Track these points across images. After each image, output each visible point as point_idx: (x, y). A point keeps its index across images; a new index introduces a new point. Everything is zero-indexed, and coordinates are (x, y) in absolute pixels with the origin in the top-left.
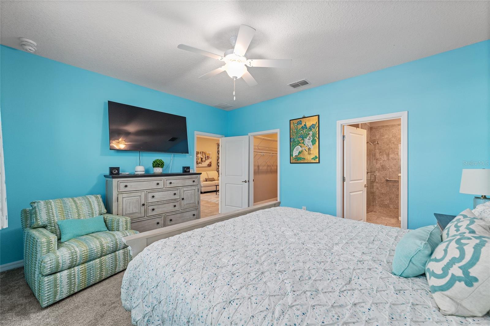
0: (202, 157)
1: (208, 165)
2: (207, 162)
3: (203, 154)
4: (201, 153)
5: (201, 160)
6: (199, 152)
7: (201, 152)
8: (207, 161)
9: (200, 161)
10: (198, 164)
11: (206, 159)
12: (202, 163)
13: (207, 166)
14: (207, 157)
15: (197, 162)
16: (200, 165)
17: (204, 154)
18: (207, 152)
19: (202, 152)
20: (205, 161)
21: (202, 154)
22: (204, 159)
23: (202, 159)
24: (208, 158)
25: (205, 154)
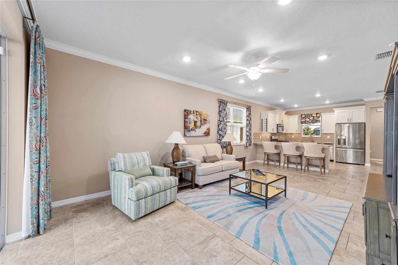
0: (196, 120)
1: (205, 133)
2: (204, 129)
3: (197, 115)
4: (195, 113)
5: (193, 124)
6: (190, 111)
7: (194, 111)
8: (202, 127)
9: (192, 126)
11: (201, 124)
12: (196, 129)
13: (203, 135)
14: (203, 120)
16: (193, 133)
17: (198, 115)
18: (204, 112)
19: (197, 112)
20: (200, 126)
21: (195, 115)
22: (199, 124)
23: (195, 122)
24: (205, 122)
25: (200, 115)
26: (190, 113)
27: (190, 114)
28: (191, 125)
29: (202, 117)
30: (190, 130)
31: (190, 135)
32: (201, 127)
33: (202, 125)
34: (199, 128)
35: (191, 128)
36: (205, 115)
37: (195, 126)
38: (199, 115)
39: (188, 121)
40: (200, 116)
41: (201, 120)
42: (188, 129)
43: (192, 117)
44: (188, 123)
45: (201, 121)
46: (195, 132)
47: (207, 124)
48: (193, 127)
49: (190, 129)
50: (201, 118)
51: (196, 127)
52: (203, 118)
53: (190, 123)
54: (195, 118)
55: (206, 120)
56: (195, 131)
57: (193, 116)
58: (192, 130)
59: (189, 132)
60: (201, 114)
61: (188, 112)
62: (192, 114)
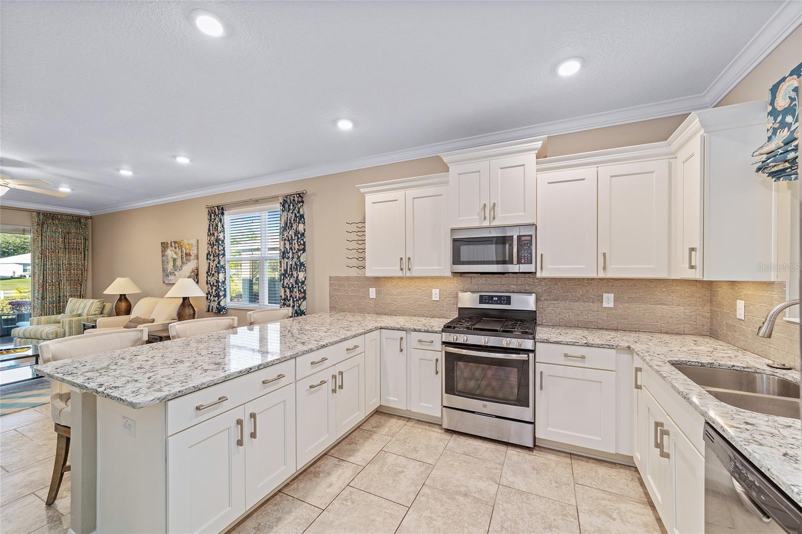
0: (175, 256)
2: (187, 270)
3: (175, 248)
4: (173, 245)
5: (172, 264)
6: (167, 244)
7: (171, 242)
8: (185, 268)
9: (170, 267)
10: (167, 276)
11: (183, 263)
12: (176, 272)
14: (184, 255)
15: (164, 270)
16: (172, 279)
17: (177, 248)
18: (186, 241)
19: (175, 242)
20: (181, 267)
21: (173, 248)
22: (179, 263)
23: (175, 260)
24: (188, 258)
26: (168, 247)
27: (168, 249)
28: (169, 265)
29: (183, 250)
30: (168, 274)
31: (169, 282)
32: (182, 269)
34: (180, 270)
35: (169, 270)
36: (188, 247)
37: (175, 267)
39: (166, 260)
40: (180, 249)
41: (181, 255)
42: (166, 272)
43: (170, 253)
44: (166, 263)
45: (182, 258)
47: (192, 261)
48: (172, 269)
49: (169, 272)
50: (181, 253)
51: (176, 269)
52: (184, 252)
53: (168, 262)
54: (173, 254)
55: (190, 255)
56: (175, 275)
57: (171, 250)
58: (171, 273)
59: (167, 278)
60: (181, 246)
61: (164, 246)
62: (170, 248)
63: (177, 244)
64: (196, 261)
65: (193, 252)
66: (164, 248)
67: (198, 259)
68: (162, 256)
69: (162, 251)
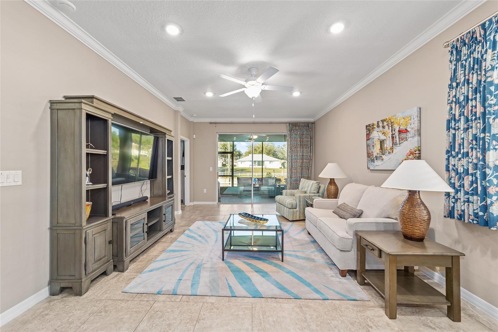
0: (383, 137)
3: (383, 127)
4: (381, 124)
5: (379, 148)
6: (373, 125)
7: (378, 123)
8: (397, 150)
9: (376, 150)
10: (373, 161)
11: (394, 144)
12: (384, 157)
14: (397, 134)
15: (369, 155)
16: (378, 164)
17: (387, 127)
18: (400, 115)
19: (383, 121)
20: (392, 149)
21: (381, 128)
22: (388, 144)
23: (382, 142)
24: (403, 135)
25: (391, 125)
26: (373, 128)
27: (373, 131)
28: (375, 148)
29: (395, 127)
30: (373, 159)
31: (374, 168)
32: (393, 151)
33: (396, 144)
34: (389, 153)
35: (375, 154)
36: (402, 121)
37: (382, 150)
38: (389, 126)
39: (371, 143)
40: (390, 128)
41: (392, 134)
42: (371, 157)
43: (376, 135)
44: (371, 147)
45: (393, 138)
46: (382, 162)
47: (409, 140)
48: (379, 152)
49: (374, 156)
50: (392, 132)
51: (383, 152)
52: (398, 129)
53: (373, 146)
54: (380, 134)
55: (406, 131)
56: (383, 160)
57: (378, 132)
58: (377, 158)
59: (373, 163)
60: (392, 123)
61: (369, 129)
62: (377, 129)
63: (387, 123)
64: (416, 138)
65: (413, 126)
66: (369, 130)
67: (420, 135)
68: (367, 140)
69: (367, 135)
